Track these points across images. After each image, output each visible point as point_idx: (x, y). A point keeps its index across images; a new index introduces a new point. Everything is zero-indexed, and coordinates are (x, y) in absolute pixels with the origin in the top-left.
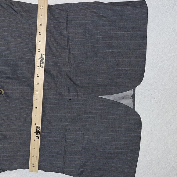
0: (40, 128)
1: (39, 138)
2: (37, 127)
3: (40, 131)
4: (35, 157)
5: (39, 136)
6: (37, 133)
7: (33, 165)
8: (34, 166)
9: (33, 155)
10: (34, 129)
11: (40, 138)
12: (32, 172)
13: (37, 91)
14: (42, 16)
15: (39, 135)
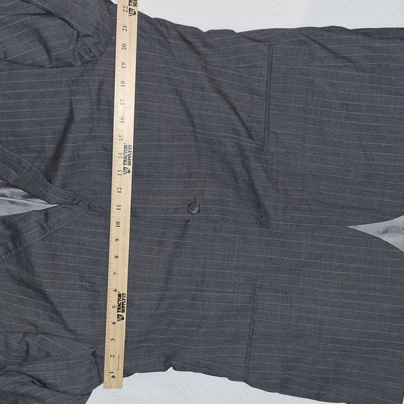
0: (126, 298)
1: (123, 319)
2: (119, 295)
3: (125, 303)
4: (116, 357)
5: (124, 315)
6: (119, 309)
7: (112, 374)
8: (113, 377)
9: (111, 353)
10: (112, 300)
11: (125, 318)
12: (111, 387)
13: (118, 223)
14: (126, 66)
15: (123, 311)
